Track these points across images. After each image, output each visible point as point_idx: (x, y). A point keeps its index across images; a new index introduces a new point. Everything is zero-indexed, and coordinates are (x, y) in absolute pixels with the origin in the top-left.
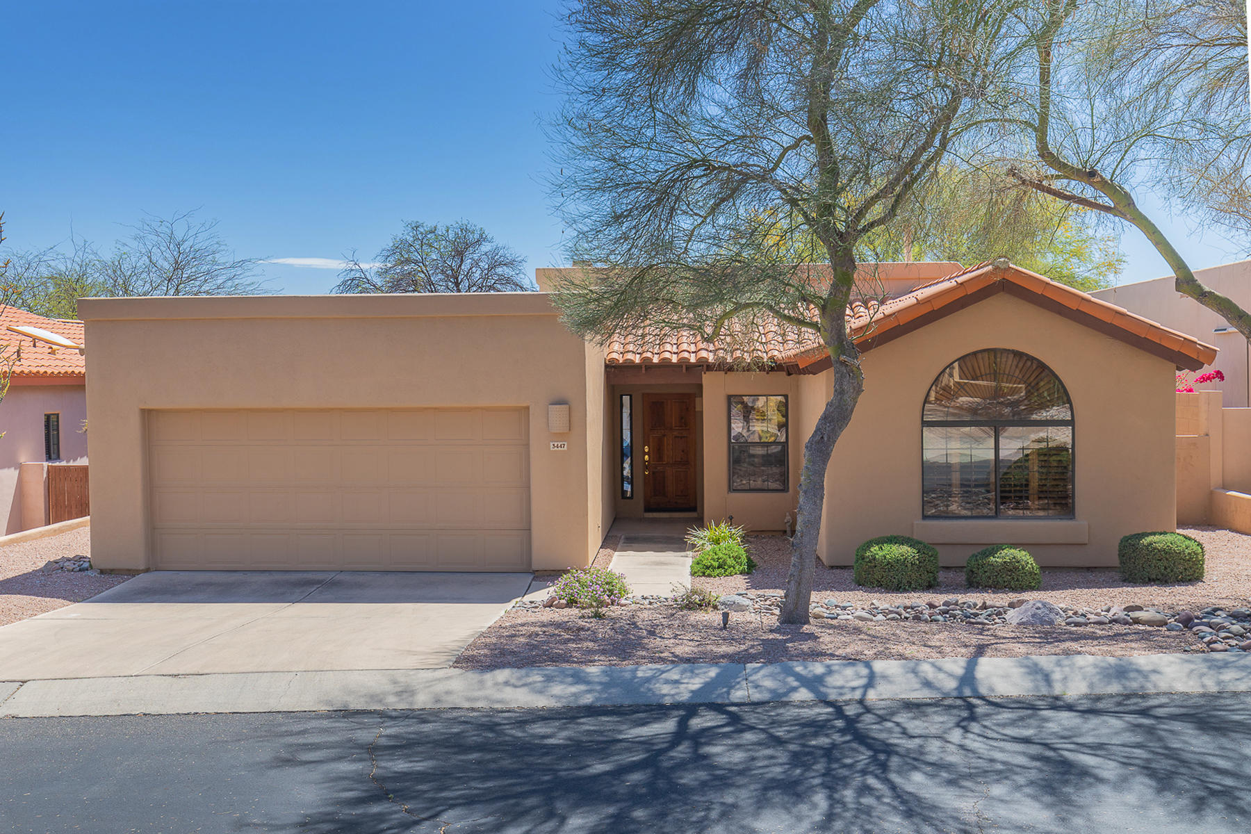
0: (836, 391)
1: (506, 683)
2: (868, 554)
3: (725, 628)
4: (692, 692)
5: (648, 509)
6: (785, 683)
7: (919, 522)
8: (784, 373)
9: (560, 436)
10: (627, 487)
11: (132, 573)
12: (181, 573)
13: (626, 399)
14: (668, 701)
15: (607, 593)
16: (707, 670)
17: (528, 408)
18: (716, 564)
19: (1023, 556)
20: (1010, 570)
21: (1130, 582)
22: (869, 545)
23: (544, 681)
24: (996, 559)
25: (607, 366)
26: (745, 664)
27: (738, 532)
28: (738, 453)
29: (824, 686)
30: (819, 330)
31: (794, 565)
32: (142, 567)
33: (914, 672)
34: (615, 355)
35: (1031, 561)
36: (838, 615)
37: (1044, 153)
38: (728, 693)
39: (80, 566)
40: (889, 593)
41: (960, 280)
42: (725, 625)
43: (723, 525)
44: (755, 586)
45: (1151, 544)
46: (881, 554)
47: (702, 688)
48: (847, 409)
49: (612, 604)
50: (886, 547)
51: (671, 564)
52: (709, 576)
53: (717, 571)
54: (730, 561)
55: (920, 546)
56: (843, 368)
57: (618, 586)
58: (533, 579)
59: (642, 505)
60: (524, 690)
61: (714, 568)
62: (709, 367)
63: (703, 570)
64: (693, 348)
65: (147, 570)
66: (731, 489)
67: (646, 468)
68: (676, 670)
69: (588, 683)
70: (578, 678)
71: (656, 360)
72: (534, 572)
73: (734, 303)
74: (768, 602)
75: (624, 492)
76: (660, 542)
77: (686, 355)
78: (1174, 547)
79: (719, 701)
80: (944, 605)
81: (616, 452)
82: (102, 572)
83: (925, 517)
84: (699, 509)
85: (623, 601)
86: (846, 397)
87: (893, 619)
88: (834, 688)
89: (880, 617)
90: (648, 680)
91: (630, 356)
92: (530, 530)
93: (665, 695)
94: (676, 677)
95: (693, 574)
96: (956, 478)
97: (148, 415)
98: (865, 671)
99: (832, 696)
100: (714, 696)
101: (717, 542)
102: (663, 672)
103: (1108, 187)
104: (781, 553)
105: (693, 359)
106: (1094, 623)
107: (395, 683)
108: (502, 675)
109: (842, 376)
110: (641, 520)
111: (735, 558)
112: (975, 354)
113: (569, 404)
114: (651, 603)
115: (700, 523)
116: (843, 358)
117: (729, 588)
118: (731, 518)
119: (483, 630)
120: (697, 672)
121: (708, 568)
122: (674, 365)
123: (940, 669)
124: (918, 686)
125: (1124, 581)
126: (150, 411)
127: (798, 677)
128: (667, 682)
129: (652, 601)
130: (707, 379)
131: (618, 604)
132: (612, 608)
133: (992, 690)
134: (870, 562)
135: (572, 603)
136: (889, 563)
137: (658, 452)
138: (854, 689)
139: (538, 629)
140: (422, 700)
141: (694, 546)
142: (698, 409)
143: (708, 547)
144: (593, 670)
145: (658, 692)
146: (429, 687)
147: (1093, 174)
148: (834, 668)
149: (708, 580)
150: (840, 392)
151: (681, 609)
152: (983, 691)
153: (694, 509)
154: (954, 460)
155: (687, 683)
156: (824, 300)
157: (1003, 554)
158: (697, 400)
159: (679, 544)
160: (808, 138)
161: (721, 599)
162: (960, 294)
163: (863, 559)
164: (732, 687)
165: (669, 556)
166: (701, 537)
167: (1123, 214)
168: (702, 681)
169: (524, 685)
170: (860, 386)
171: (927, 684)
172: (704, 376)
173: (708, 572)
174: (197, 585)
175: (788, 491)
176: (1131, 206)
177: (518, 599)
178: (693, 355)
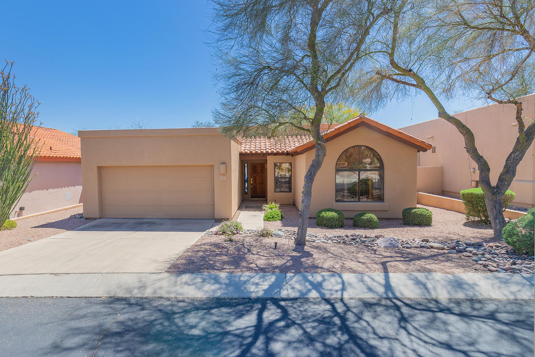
0: (316, 155)
1: (186, 283)
2: (321, 215)
3: (276, 248)
4: (264, 290)
5: (252, 197)
6: (305, 287)
7: (334, 203)
8: (291, 156)
9: (223, 175)
10: (246, 190)
11: (95, 219)
12: (110, 219)
13: (246, 165)
14: (253, 296)
15: (236, 229)
16: (271, 277)
17: (213, 166)
18: (271, 217)
19: (374, 216)
20: (369, 221)
21: (407, 225)
22: (321, 211)
23: (201, 282)
24: (365, 217)
25: (240, 154)
26: (286, 273)
27: (278, 205)
28: (277, 180)
29: (323, 289)
30: (310, 132)
31: (300, 223)
32: (98, 217)
33: (362, 281)
34: (242, 151)
35: (376, 218)
36: (315, 240)
37: (392, 63)
38: (280, 292)
39: (81, 216)
40: (328, 229)
41: (349, 122)
42: (276, 247)
43: (273, 203)
44: (284, 225)
45: (415, 212)
46: (325, 215)
47: (268, 288)
48: (320, 162)
49: (237, 233)
50: (327, 212)
51: (258, 216)
52: (269, 221)
53: (272, 219)
54: (276, 216)
55: (338, 212)
56: (319, 146)
57: (239, 227)
58: (215, 222)
59: (250, 196)
60: (192, 287)
61: (271, 218)
62: (269, 154)
63: (268, 219)
64: (264, 148)
65: (100, 218)
66: (275, 192)
67: (251, 185)
68: (258, 277)
69: (220, 283)
70: (216, 280)
71: (254, 152)
72: (215, 219)
73: (279, 123)
74: (289, 233)
75: (245, 192)
76: (255, 208)
77: (262, 150)
78: (423, 213)
79: (276, 297)
80: (351, 236)
81: (243, 180)
82: (86, 219)
83: (337, 201)
84: (266, 197)
85: (241, 232)
86: (320, 158)
87: (335, 243)
88: (328, 290)
89: (330, 241)
90: (245, 282)
91: (246, 151)
92: (214, 205)
93: (252, 292)
94: (257, 281)
95: (264, 220)
96: (346, 187)
97: (100, 168)
98: (339, 280)
99: (327, 296)
100: (273, 293)
101: (272, 209)
102: (252, 278)
103: (415, 76)
104: (290, 212)
105: (264, 152)
106: (414, 247)
107: (140, 281)
108: (186, 277)
109: (319, 149)
110: (250, 200)
111: (277, 215)
112: (354, 146)
113: (226, 164)
114: (250, 233)
115: (266, 202)
116: (319, 142)
117: (275, 226)
118: (275, 200)
119: (189, 247)
120: (266, 278)
121: (269, 218)
122: (259, 154)
123: (373, 280)
124: (366, 290)
125: (405, 224)
126: (101, 167)
127: (311, 283)
128: (253, 284)
129: (251, 232)
130: (269, 158)
131: (239, 234)
132: (237, 235)
133: (402, 294)
134: (322, 218)
135: (224, 233)
136: (328, 218)
137: (255, 180)
138: (337, 291)
139: (208, 247)
140: (148, 293)
141: (264, 210)
142: (266, 167)
143: (269, 211)
144: (223, 275)
145: (248, 290)
146: (153, 284)
147: (410, 70)
148: (326, 277)
149: (269, 222)
150: (318, 156)
151: (260, 236)
152: (398, 295)
153: (264, 197)
154: (345, 182)
155: (262, 285)
156: (312, 120)
157: (367, 216)
158: (266, 165)
159: (260, 209)
160: (307, 55)
161: (273, 233)
162: (349, 126)
163: (319, 217)
164: (281, 288)
165: (257, 213)
166: (266, 207)
167: (420, 87)
168: (268, 284)
169: (193, 284)
170: (325, 154)
171: (370, 289)
172: (268, 157)
173: (269, 219)
174: (112, 223)
175: (291, 192)
176: (424, 83)
177: (208, 230)
178: (264, 151)
